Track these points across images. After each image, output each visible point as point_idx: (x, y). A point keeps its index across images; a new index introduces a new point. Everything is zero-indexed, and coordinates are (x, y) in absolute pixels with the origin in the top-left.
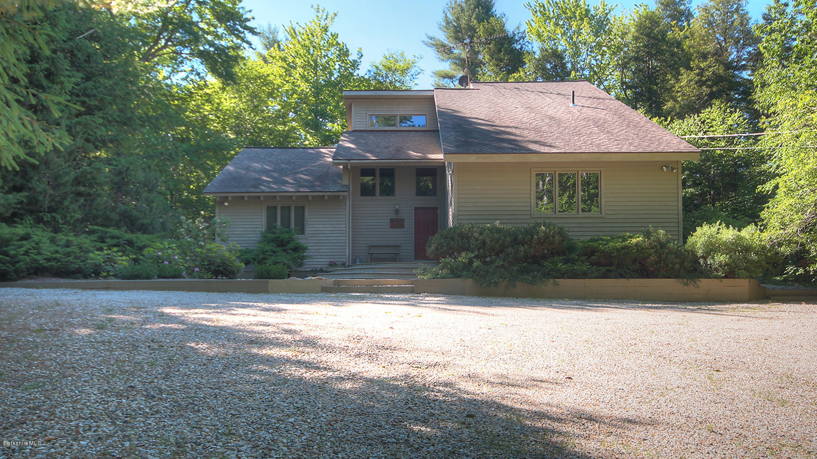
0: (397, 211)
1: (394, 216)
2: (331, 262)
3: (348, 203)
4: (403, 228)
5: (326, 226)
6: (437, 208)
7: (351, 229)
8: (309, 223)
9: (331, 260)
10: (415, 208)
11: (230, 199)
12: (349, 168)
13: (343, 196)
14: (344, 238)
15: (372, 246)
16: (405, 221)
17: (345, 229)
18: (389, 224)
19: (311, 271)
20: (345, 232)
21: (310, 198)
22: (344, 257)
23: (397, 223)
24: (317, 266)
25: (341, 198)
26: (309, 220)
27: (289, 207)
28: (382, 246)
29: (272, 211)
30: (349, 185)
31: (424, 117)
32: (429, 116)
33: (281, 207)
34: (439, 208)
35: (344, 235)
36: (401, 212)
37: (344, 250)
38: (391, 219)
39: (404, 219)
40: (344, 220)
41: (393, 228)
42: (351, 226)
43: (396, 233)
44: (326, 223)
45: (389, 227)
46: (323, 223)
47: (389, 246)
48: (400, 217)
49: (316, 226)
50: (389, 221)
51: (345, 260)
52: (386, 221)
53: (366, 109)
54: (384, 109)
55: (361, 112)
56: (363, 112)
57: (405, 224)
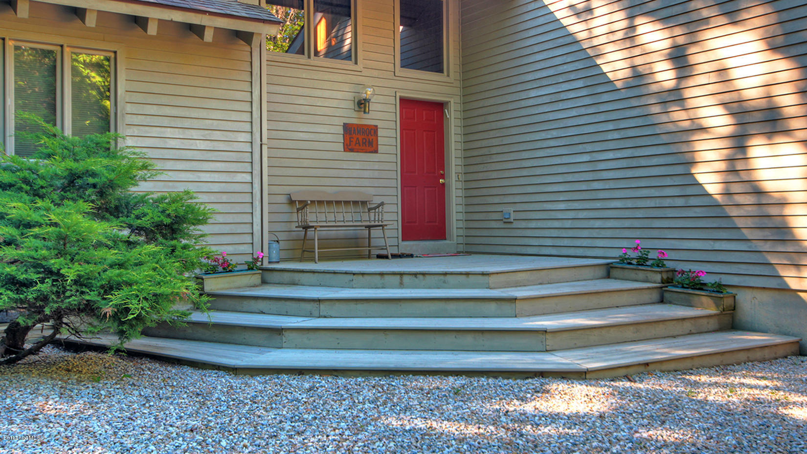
0: (362, 104)
1: (354, 119)
4: (376, 152)
6: (443, 105)
10: (403, 101)
16: (380, 133)
17: (246, 147)
18: (341, 138)
20: (246, 157)
23: (360, 138)
35: (247, 167)
36: (372, 107)
37: (248, 219)
38: (346, 127)
39: (376, 126)
40: (246, 117)
41: (352, 150)
42: (265, 140)
43: (358, 165)
44: (187, 123)
45: (341, 147)
46: (179, 123)
47: (347, 203)
48: (368, 120)
49: (155, 132)
50: (341, 130)
51: (247, 249)
52: (333, 130)
57: (380, 141)
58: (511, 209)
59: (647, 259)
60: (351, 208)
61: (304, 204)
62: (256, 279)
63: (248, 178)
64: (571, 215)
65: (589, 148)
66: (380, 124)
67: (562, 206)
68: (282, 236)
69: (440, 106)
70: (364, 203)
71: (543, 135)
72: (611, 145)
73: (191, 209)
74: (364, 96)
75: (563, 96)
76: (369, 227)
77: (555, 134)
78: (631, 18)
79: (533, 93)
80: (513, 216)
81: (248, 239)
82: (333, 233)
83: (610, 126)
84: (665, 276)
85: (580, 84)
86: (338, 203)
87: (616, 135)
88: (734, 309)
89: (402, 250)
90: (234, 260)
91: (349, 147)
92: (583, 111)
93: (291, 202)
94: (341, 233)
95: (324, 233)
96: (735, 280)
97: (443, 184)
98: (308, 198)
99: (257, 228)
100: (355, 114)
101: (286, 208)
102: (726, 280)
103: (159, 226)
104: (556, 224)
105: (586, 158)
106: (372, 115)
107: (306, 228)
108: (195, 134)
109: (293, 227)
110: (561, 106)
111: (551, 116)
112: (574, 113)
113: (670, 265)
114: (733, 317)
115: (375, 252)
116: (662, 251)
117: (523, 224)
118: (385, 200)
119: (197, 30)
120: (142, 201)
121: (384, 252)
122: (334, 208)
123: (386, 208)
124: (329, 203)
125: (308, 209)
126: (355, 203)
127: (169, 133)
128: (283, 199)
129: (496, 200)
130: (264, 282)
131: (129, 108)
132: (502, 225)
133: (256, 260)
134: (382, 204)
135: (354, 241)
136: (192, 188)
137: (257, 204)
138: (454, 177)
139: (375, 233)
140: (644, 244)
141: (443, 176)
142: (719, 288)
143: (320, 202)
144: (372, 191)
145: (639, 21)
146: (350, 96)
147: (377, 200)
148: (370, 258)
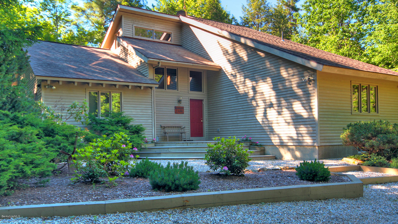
0: (179, 101)
1: (177, 105)
3: (153, 94)
4: (183, 114)
7: (155, 114)
10: (190, 100)
12: (160, 65)
16: (184, 108)
17: (151, 114)
18: (174, 110)
21: (130, 88)
23: (179, 110)
25: (152, 89)
32: (173, 34)
34: (204, 100)
36: (182, 102)
37: (151, 131)
38: (175, 107)
40: (151, 106)
41: (177, 113)
42: (155, 112)
43: (179, 117)
44: (137, 108)
45: (174, 113)
47: (176, 127)
48: (181, 105)
49: (130, 110)
50: (174, 108)
51: (151, 138)
52: (172, 108)
53: (133, 22)
54: (145, 24)
55: (128, 23)
56: (130, 24)
57: (184, 111)
58: (219, 128)
59: (247, 140)
60: (177, 128)
61: (164, 127)
62: (154, 145)
63: (151, 121)
64: (233, 129)
65: (237, 113)
66: (184, 106)
67: (231, 127)
68: (159, 135)
69: (202, 101)
70: (180, 127)
71: (227, 109)
72: (241, 112)
73: (141, 128)
74: (180, 99)
75: (231, 99)
76: (181, 133)
77: (229, 109)
78: (245, 78)
79: (224, 98)
80: (220, 130)
81: (151, 136)
82: (172, 135)
83: (241, 107)
84: (251, 143)
85: (234, 96)
86: (173, 127)
87: (242, 110)
88: (264, 150)
89: (190, 139)
90: (148, 141)
91: (176, 113)
92: (235, 103)
93: (161, 127)
94: (174, 134)
95: (170, 135)
96: (265, 144)
97: (202, 122)
98: (166, 126)
99: (153, 133)
100: (178, 104)
101: (160, 128)
102: (262, 144)
103: (136, 131)
104: (230, 132)
105: (236, 115)
106: (182, 104)
107: (165, 133)
108: (139, 111)
109: (162, 133)
110: (231, 102)
111: (228, 104)
112: (233, 104)
113: (252, 141)
114: (264, 152)
115: (183, 140)
116: (250, 138)
117: (222, 132)
118: (186, 126)
119: (140, 87)
120: (131, 126)
121: (185, 140)
122: (172, 128)
123: (186, 128)
124: (171, 127)
125: (166, 129)
126: (178, 127)
127: (133, 111)
128: (159, 126)
129: (216, 126)
130: (155, 146)
131: (124, 105)
132: (217, 132)
133: (153, 140)
134: (185, 127)
135: (178, 137)
136: (142, 123)
137: (153, 127)
138: (205, 120)
139: (183, 135)
140: (247, 136)
141: (202, 120)
142: (261, 145)
143: (169, 127)
144: (182, 124)
145: (246, 79)
146: (177, 99)
147: (183, 126)
148: (182, 141)
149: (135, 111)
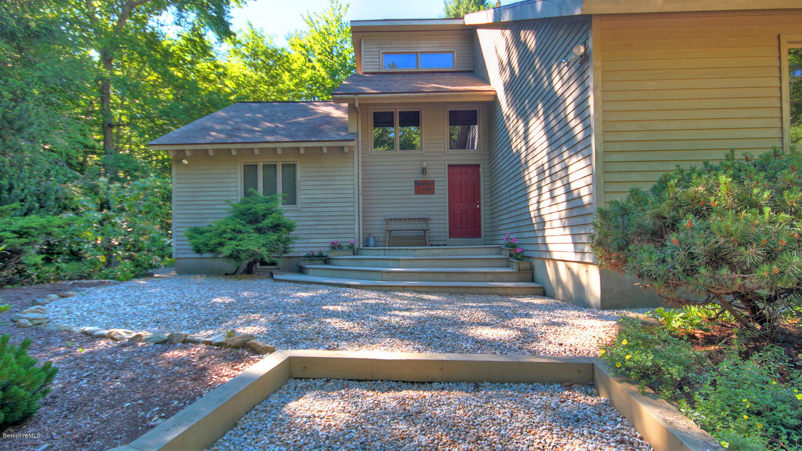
0: (424, 171)
1: (421, 178)
2: (333, 243)
3: (356, 161)
4: (433, 193)
5: (326, 192)
6: (478, 166)
7: (361, 195)
8: (302, 188)
9: (334, 240)
10: (449, 166)
11: (188, 154)
12: (357, 105)
13: (350, 147)
14: (352, 209)
15: (391, 220)
16: (436, 184)
17: (352, 196)
18: (413, 188)
19: (305, 256)
20: (352, 200)
21: (302, 151)
22: (352, 235)
23: (424, 187)
24: (313, 249)
25: (346, 150)
26: (302, 183)
27: (275, 166)
28: (405, 219)
29: (250, 171)
30: (358, 133)
31: (451, 55)
32: (457, 54)
33: (264, 166)
34: (481, 166)
35: (352, 204)
36: (429, 171)
37: (352, 226)
38: (416, 182)
39: (434, 181)
40: (352, 182)
41: (419, 194)
42: (360, 191)
43: (423, 201)
44: (325, 187)
45: (413, 192)
46: (322, 187)
47: (415, 219)
48: (429, 177)
50: (413, 184)
51: (350, 240)
52: (409, 184)
53: (379, 46)
54: (401, 46)
55: (372, 50)
56: (376, 50)
57: (436, 188)
58: (497, 220)
60: (417, 222)
62: (350, 252)
66: (435, 179)
67: (505, 216)
70: (425, 219)
71: (502, 178)
75: (504, 155)
76: (425, 231)
79: (500, 155)
80: (497, 224)
89: (448, 243)
91: (417, 192)
93: (386, 219)
94: (414, 233)
97: (479, 208)
99: (357, 230)
100: (422, 176)
105: (508, 189)
106: (430, 175)
108: (329, 192)
110: (504, 161)
111: (503, 167)
117: (499, 228)
118: (437, 217)
126: (420, 219)
127: (317, 192)
129: (495, 215)
133: (353, 244)
135: (418, 237)
137: (357, 220)
138: (483, 205)
141: (479, 204)
144: (430, 213)
146: (417, 167)
148: (426, 245)
149: (322, 192)
